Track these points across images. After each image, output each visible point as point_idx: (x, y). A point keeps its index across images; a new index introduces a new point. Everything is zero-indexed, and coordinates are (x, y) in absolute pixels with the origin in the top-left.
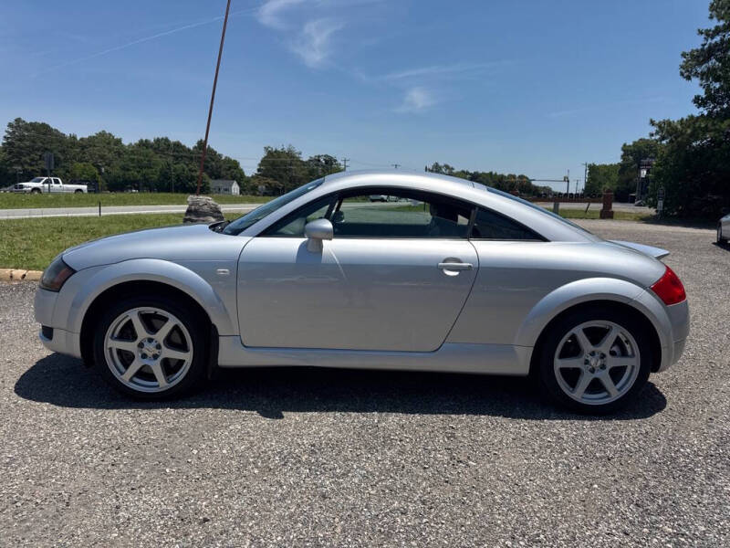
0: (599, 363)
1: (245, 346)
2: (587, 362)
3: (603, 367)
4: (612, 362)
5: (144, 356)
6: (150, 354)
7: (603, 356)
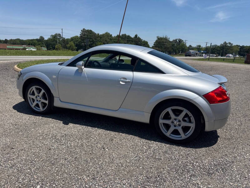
0: (178, 123)
1: (61, 101)
2: (173, 122)
3: (179, 125)
4: (184, 124)
5: (37, 101)
6: (39, 100)
7: (179, 121)
